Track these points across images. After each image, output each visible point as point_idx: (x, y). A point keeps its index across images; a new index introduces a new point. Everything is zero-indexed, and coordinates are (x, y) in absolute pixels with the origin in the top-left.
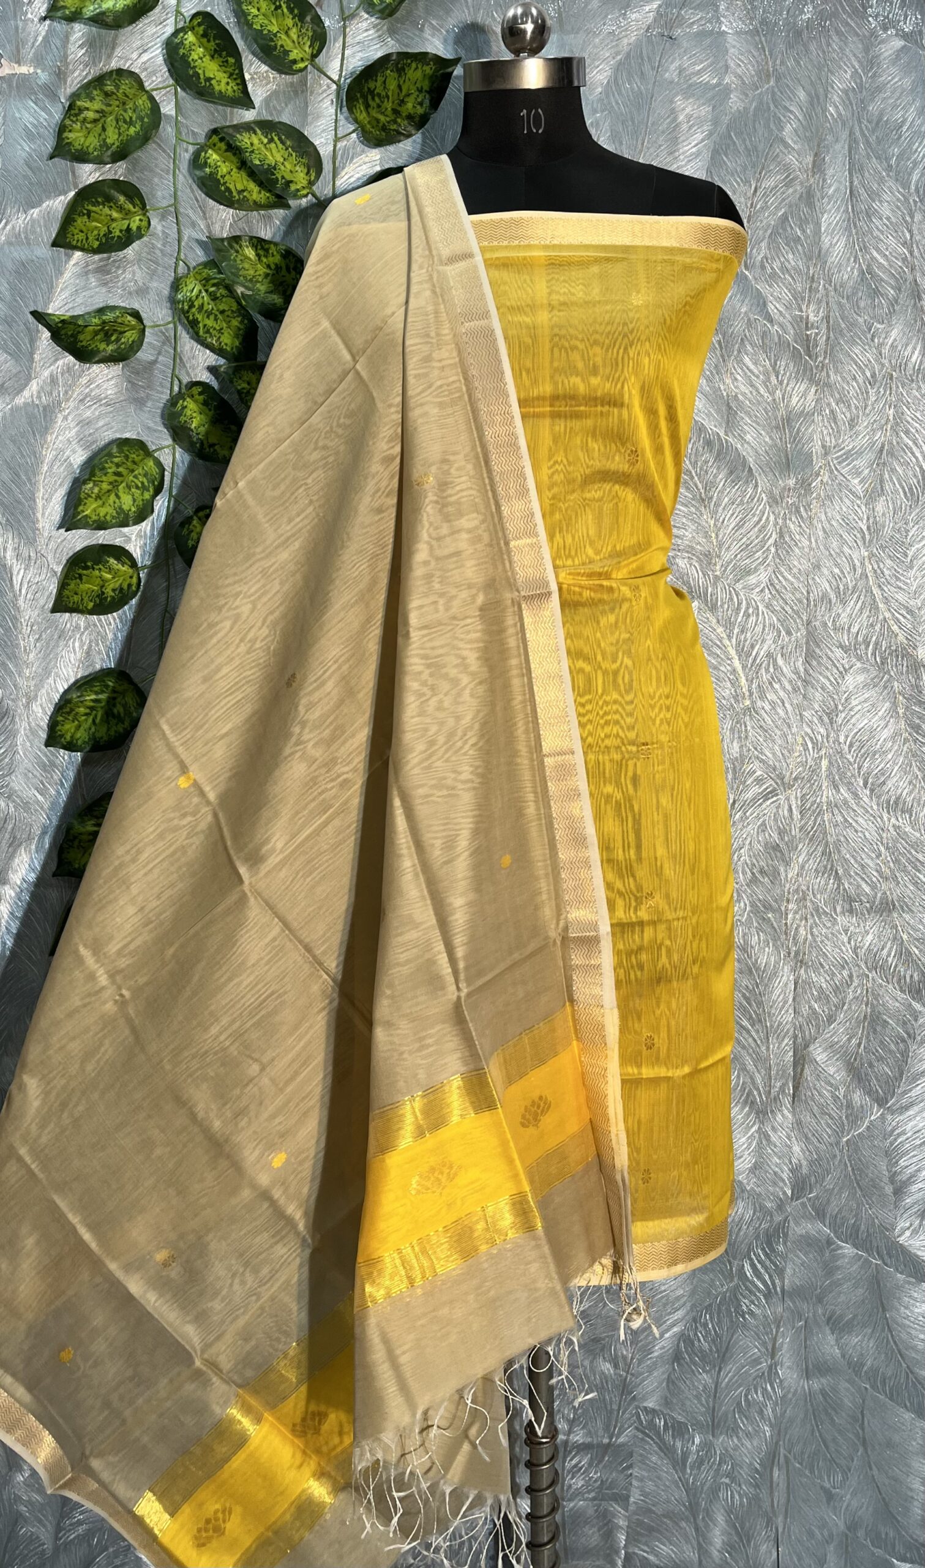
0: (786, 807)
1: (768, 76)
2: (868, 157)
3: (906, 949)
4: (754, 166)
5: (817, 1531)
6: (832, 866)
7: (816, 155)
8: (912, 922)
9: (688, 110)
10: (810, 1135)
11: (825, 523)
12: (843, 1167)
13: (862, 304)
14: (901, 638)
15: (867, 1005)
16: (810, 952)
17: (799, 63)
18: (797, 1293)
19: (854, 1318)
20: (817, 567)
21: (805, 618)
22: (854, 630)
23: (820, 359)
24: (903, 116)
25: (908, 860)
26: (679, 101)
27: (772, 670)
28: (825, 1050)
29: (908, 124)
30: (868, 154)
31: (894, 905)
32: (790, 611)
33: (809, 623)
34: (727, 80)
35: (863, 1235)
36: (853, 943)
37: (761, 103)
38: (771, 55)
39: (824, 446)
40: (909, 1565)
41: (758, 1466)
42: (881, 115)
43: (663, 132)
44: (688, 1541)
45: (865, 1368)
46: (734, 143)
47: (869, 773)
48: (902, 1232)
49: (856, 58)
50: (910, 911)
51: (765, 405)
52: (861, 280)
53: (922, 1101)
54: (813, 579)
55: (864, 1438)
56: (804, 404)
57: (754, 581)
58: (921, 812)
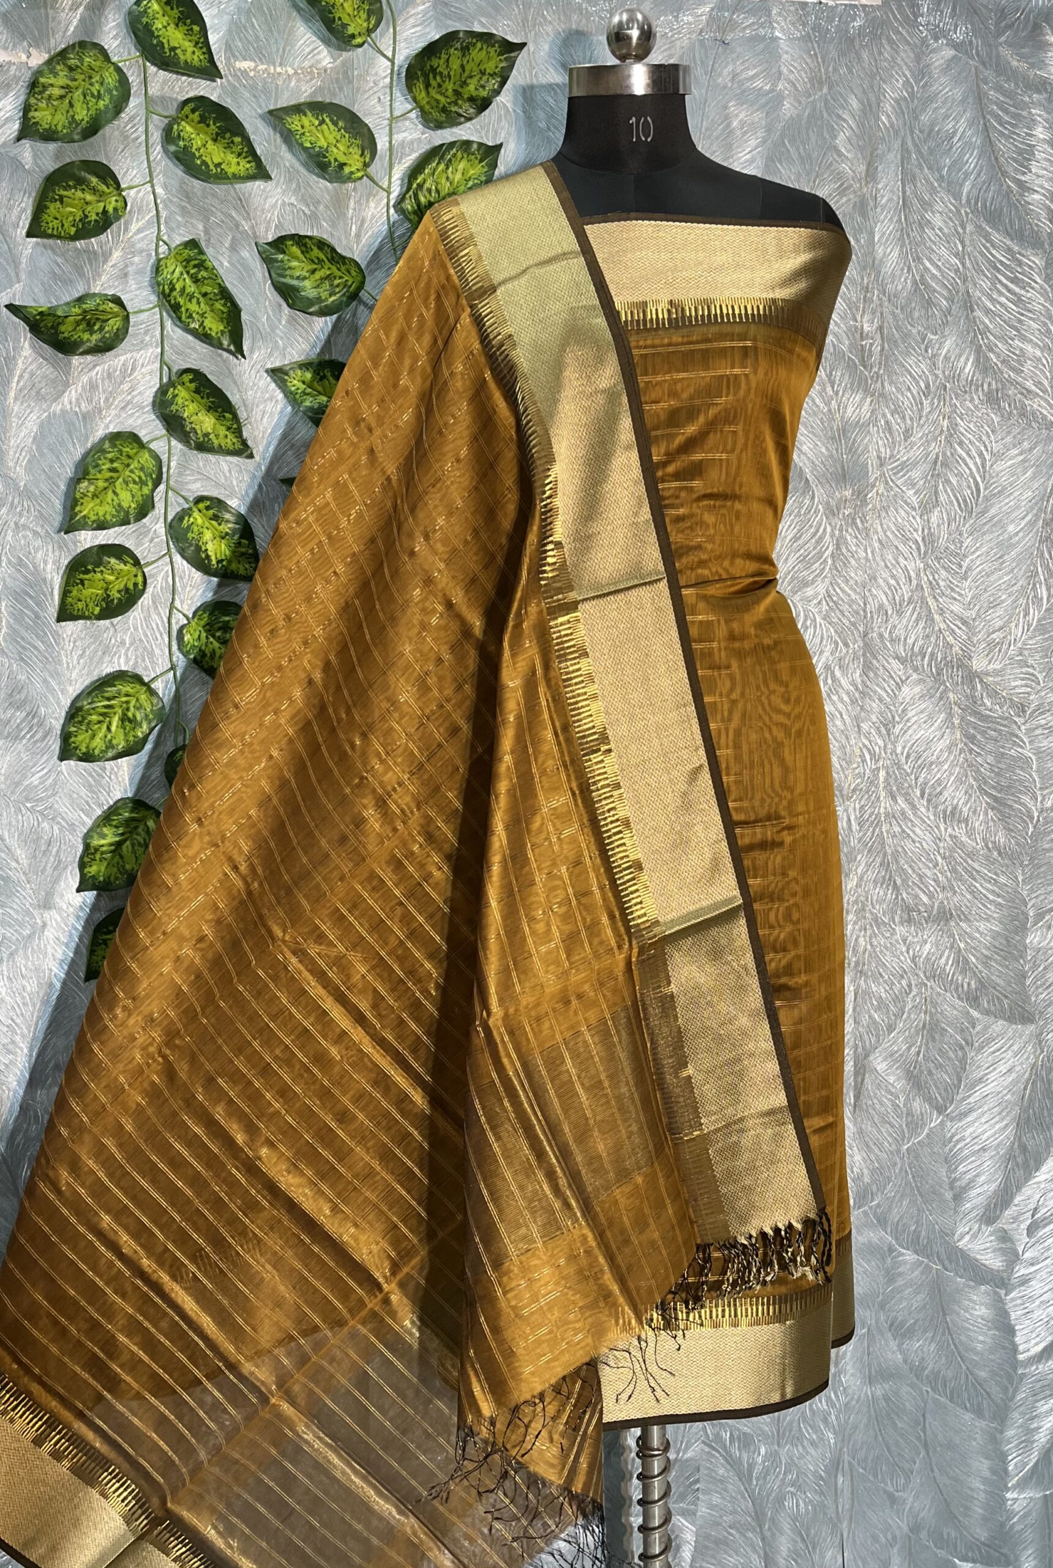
0: (845, 818)
1: (821, 83)
2: (921, 169)
3: (964, 957)
4: (808, 174)
5: (882, 1535)
6: (891, 876)
7: (869, 165)
8: (969, 930)
9: (742, 116)
10: (871, 1144)
11: (881, 533)
12: (904, 1173)
13: (916, 314)
14: (956, 649)
15: (925, 1013)
16: (870, 962)
17: (851, 72)
18: (863, 1301)
19: (916, 1321)
20: (875, 578)
21: (861, 629)
22: (910, 641)
23: (875, 369)
24: (954, 127)
25: (965, 869)
26: (733, 107)
27: (829, 681)
28: (885, 1059)
29: (959, 135)
30: (920, 164)
31: (951, 915)
32: (847, 623)
33: (865, 634)
34: (781, 86)
35: (924, 1241)
36: (911, 952)
37: (814, 110)
38: (824, 62)
39: (879, 457)
41: (823, 1473)
42: (932, 125)
43: (718, 138)
44: (755, 1551)
45: (927, 1372)
46: (789, 150)
47: (926, 784)
48: (962, 1237)
49: (908, 67)
50: (967, 920)
51: (821, 416)
52: (916, 290)
53: (981, 1107)
54: (869, 591)
55: (925, 1440)
56: (859, 415)
57: (811, 593)
58: (977, 822)
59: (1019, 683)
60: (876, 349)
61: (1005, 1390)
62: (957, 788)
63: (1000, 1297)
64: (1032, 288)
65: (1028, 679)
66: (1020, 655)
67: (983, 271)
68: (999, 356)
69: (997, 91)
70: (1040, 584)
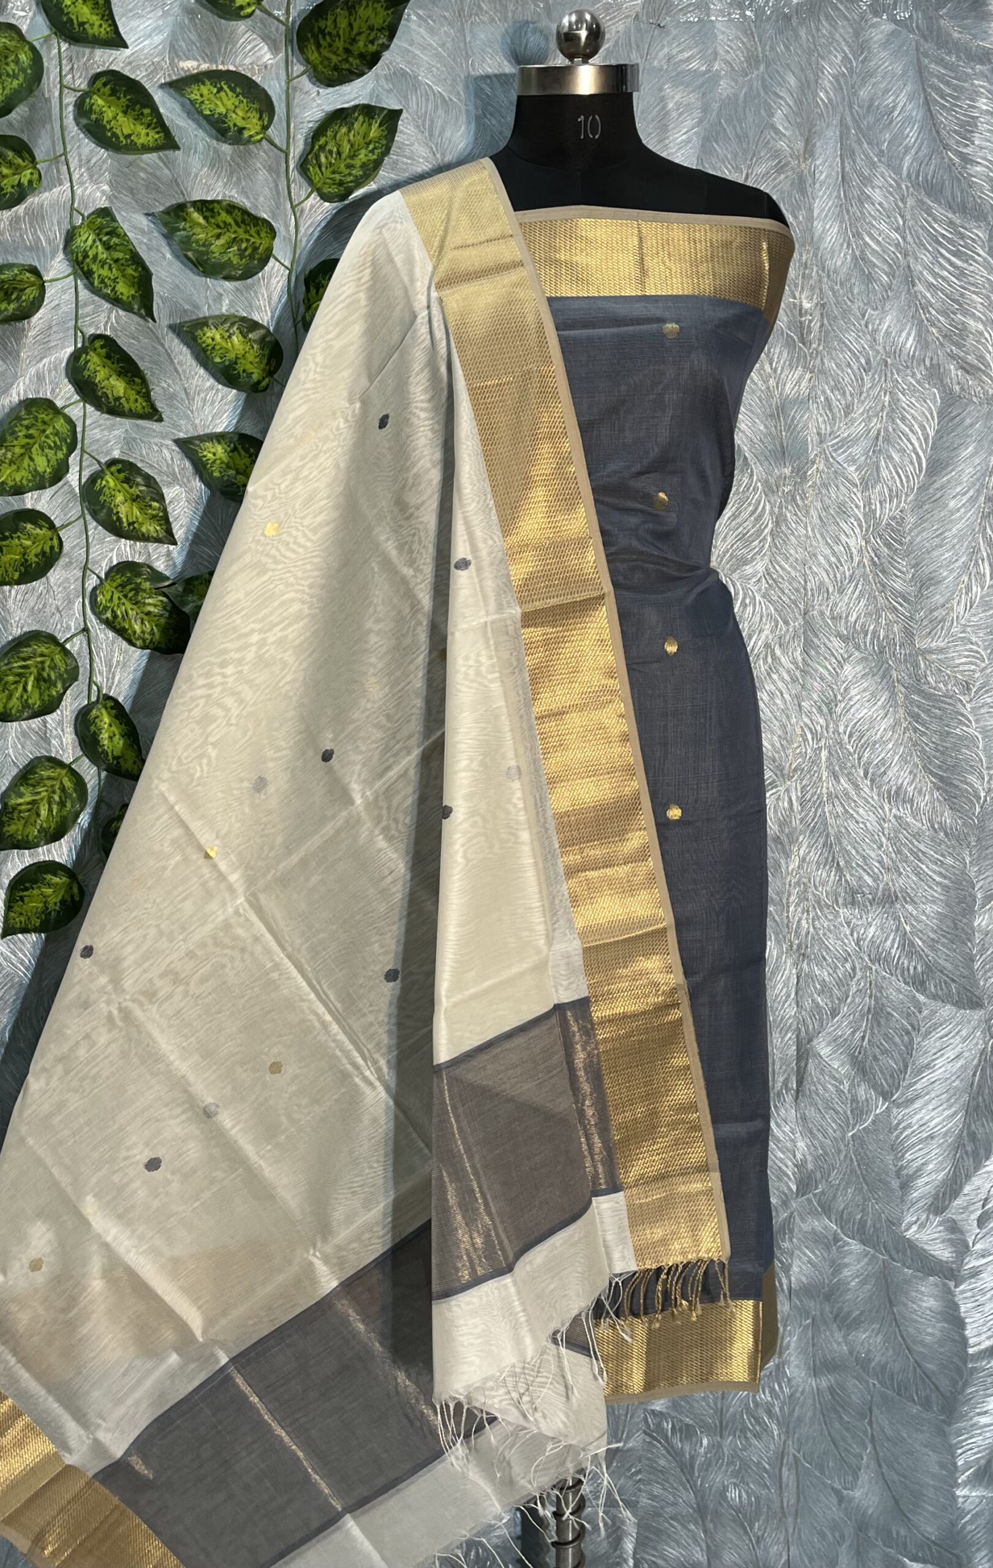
0: (786, 799)
1: (757, 62)
2: (860, 144)
3: (910, 940)
4: (745, 152)
5: (829, 1534)
6: (834, 857)
7: (807, 141)
8: (914, 913)
9: (677, 97)
10: (815, 1131)
11: (822, 511)
12: (848, 1161)
13: (856, 291)
14: (899, 627)
15: (870, 997)
16: (812, 945)
17: (788, 49)
18: (807, 1290)
19: (862, 1312)
20: (815, 555)
21: (802, 607)
22: (852, 619)
23: (814, 346)
24: (894, 101)
25: (911, 850)
26: (668, 89)
27: (769, 660)
28: (829, 1044)
29: (899, 109)
30: (859, 139)
31: (897, 897)
32: (787, 601)
33: (806, 612)
34: (716, 67)
35: (870, 1231)
36: (855, 935)
37: (751, 89)
38: (760, 41)
39: (819, 434)
40: (921, 1565)
41: (767, 1466)
43: (653, 120)
44: (697, 1544)
45: (873, 1364)
46: (724, 131)
47: (869, 763)
48: (908, 1227)
49: (847, 43)
50: (913, 902)
51: (759, 393)
52: (855, 266)
53: (927, 1094)
54: (810, 568)
55: (872, 1435)
56: (798, 391)
57: (751, 571)
58: (922, 802)
59: (964, 660)
60: (816, 326)
61: (954, 1383)
62: (901, 768)
63: (949, 1289)
64: (976, 261)
65: (973, 657)
66: (964, 632)
67: (924, 245)
68: (940, 331)
69: (937, 64)
70: (983, 560)
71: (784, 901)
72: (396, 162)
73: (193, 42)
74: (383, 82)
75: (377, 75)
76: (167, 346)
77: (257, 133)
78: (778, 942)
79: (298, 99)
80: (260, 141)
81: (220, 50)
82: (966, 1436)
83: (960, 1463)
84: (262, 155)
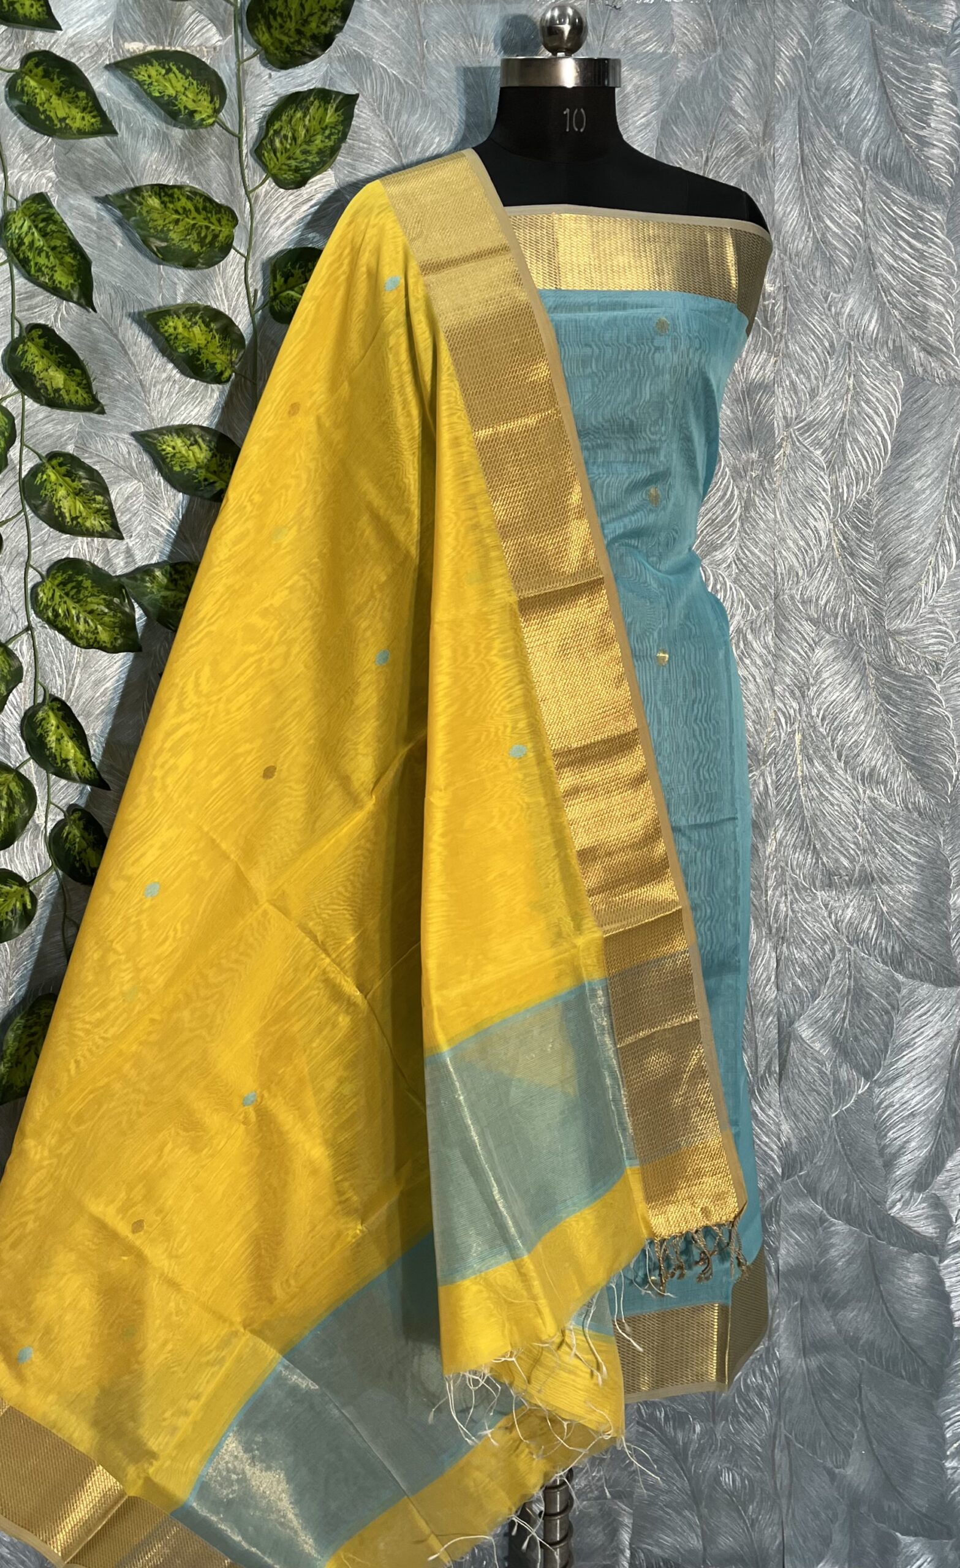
0: (762, 783)
1: (715, 44)
2: (819, 127)
3: (887, 920)
4: (704, 135)
5: (823, 1513)
6: (810, 840)
7: (766, 125)
8: (891, 893)
9: (635, 80)
10: (798, 1112)
11: (790, 494)
12: (833, 1142)
13: (818, 274)
14: (869, 609)
15: (850, 978)
16: (791, 928)
17: (744, 31)
18: (795, 1273)
19: (850, 1292)
20: (784, 540)
21: (772, 592)
22: (822, 603)
23: (778, 330)
24: (851, 83)
25: (887, 832)
27: (742, 645)
28: (810, 1026)
29: (855, 92)
30: (817, 121)
31: (873, 878)
32: (758, 586)
33: (777, 596)
34: (674, 49)
35: (855, 1210)
36: (834, 917)
37: (708, 71)
38: (717, 23)
39: (785, 418)
40: (913, 1539)
41: (760, 1448)
44: (692, 1529)
45: (861, 1342)
46: (684, 113)
47: (843, 746)
48: (894, 1205)
49: (803, 25)
50: (889, 882)
52: (817, 249)
53: (908, 1072)
54: (780, 552)
55: (862, 1412)
56: (764, 375)
57: (721, 557)
58: (896, 783)
59: (933, 641)
60: (779, 309)
61: (942, 1356)
62: (875, 750)
63: (934, 1264)
64: (935, 243)
65: (942, 637)
66: (932, 613)
67: (883, 228)
68: (902, 313)
69: (892, 46)
70: (949, 541)
71: (763, 884)
72: (351, 147)
73: (137, 23)
74: (336, 64)
75: (330, 57)
76: (120, 337)
77: (209, 117)
78: (757, 926)
79: (249, 82)
80: (212, 124)
81: (166, 30)
82: (953, 1408)
83: (948, 1436)
84: (214, 138)
